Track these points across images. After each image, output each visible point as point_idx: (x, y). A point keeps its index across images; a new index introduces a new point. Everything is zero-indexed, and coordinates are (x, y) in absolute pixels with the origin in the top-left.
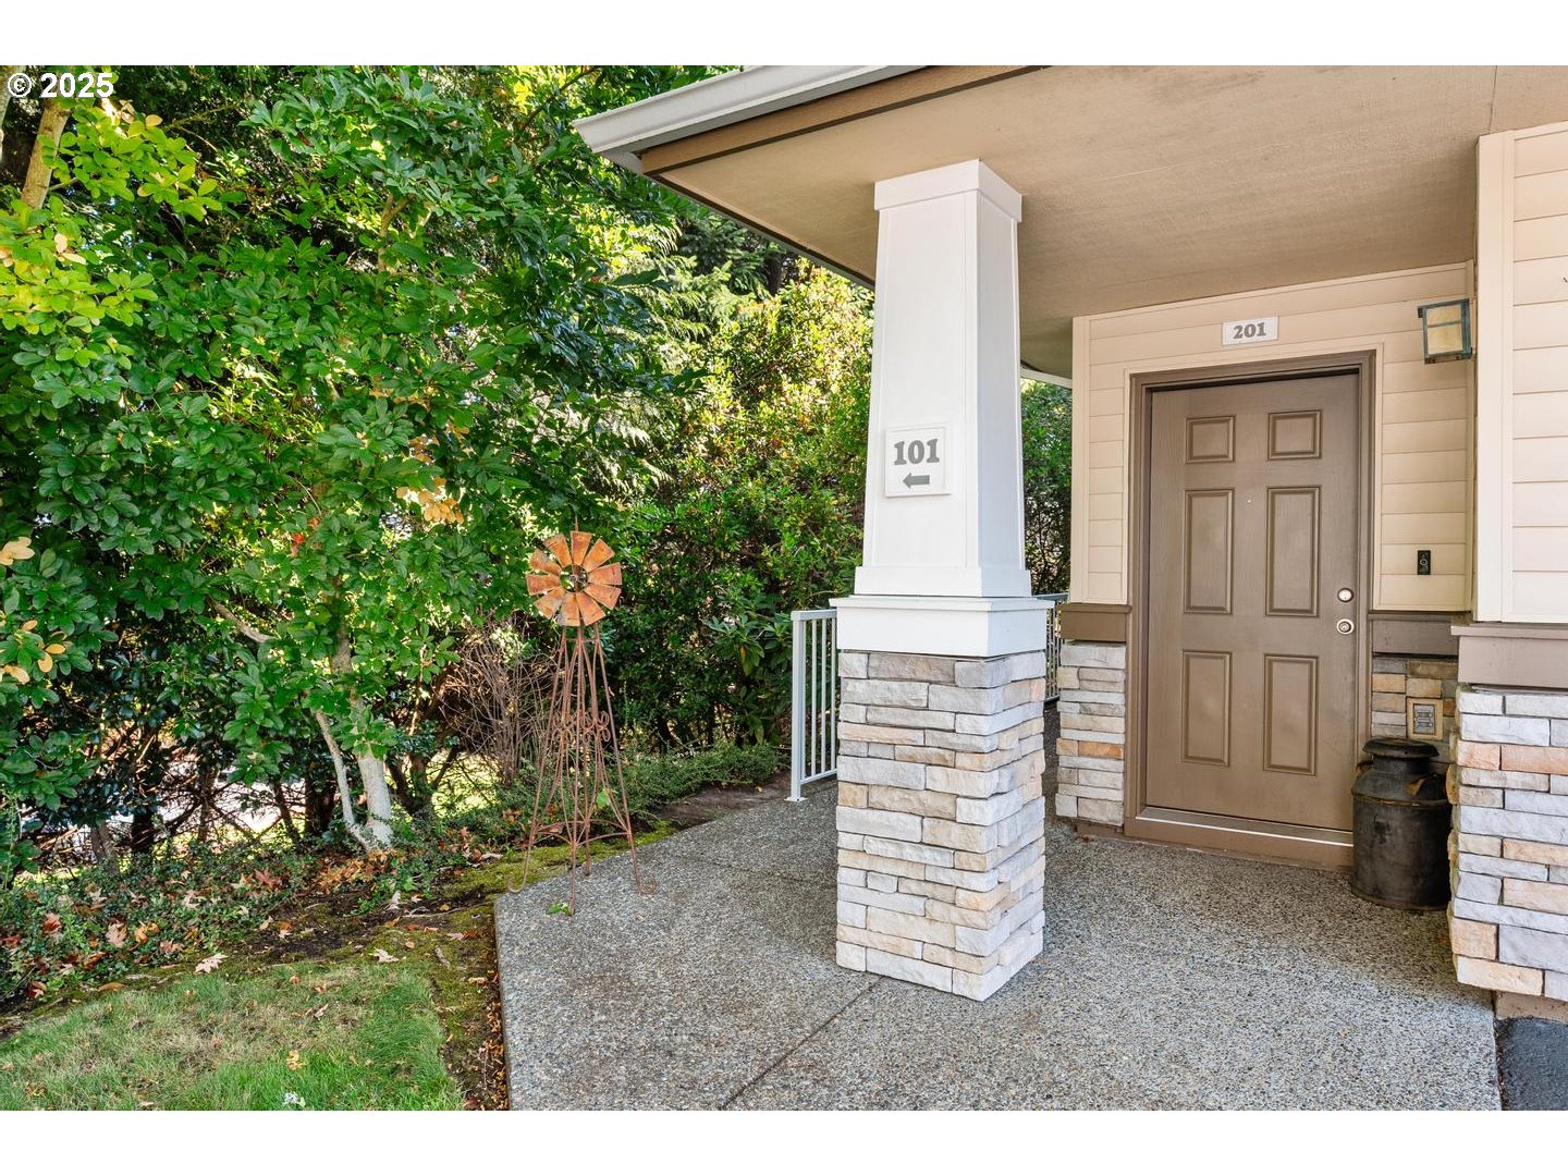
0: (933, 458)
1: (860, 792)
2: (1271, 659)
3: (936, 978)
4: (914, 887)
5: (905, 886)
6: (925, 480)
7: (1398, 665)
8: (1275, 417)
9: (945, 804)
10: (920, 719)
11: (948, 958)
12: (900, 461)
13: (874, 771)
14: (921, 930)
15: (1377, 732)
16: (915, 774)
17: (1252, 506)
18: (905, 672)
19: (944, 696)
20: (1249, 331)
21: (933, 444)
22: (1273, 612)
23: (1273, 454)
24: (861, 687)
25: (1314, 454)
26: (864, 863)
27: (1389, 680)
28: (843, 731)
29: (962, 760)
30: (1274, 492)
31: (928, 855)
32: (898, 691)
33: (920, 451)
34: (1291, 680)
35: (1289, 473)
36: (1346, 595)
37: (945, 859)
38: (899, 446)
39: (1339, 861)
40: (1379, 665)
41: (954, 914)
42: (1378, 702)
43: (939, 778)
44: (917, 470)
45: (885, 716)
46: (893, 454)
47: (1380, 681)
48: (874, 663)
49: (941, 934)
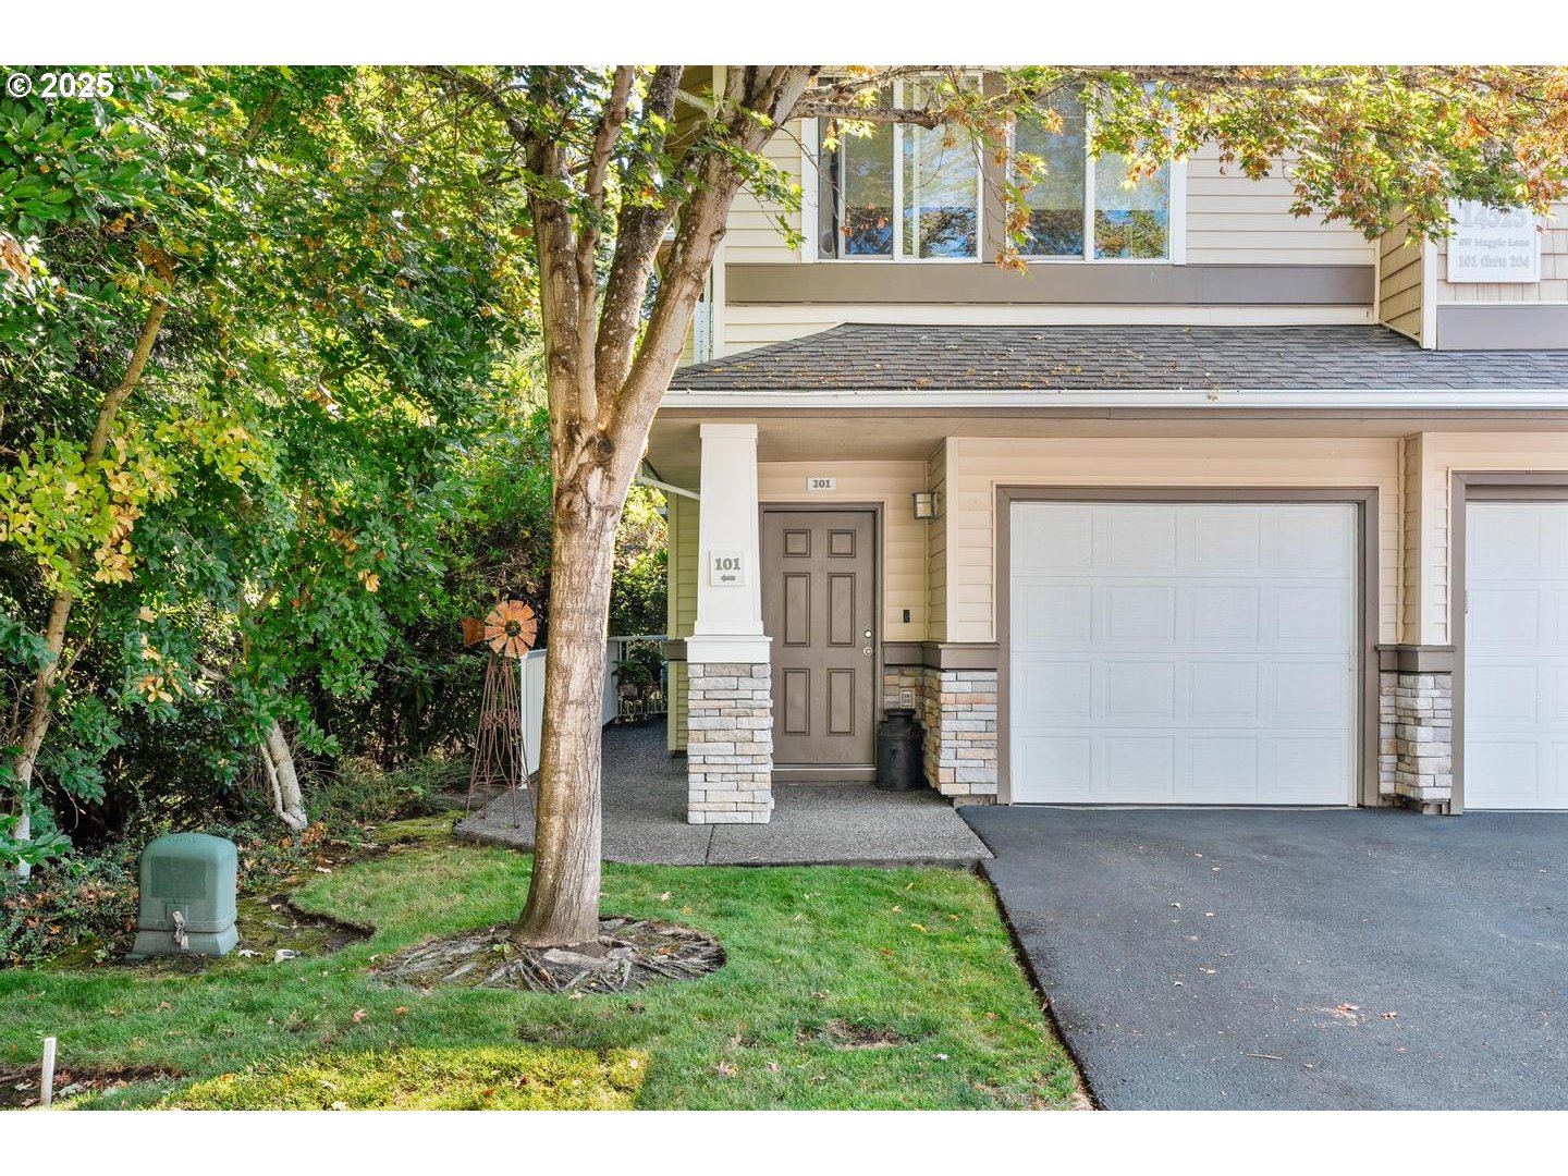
0: (737, 568)
1: (701, 734)
2: (831, 672)
3: (745, 818)
4: (731, 777)
5: (725, 778)
6: (733, 578)
7: (895, 671)
8: (832, 533)
9: (748, 735)
10: (735, 695)
11: (750, 807)
12: (719, 568)
13: (709, 723)
14: (737, 797)
15: (887, 707)
16: (730, 722)
17: (819, 583)
18: (725, 672)
19: (746, 683)
20: (821, 484)
21: (737, 560)
22: (832, 644)
23: (832, 554)
24: (701, 681)
25: (852, 554)
26: (704, 769)
27: (893, 678)
28: (691, 704)
29: (755, 712)
30: (832, 576)
31: (740, 760)
32: (722, 682)
33: (728, 564)
34: (841, 681)
35: (839, 565)
36: (868, 634)
37: (749, 760)
38: (718, 561)
39: (868, 778)
40: (888, 671)
41: (753, 786)
42: (887, 690)
43: (744, 722)
44: (728, 573)
45: (716, 695)
46: (715, 565)
47: (888, 679)
48: (708, 669)
49: (747, 797)
